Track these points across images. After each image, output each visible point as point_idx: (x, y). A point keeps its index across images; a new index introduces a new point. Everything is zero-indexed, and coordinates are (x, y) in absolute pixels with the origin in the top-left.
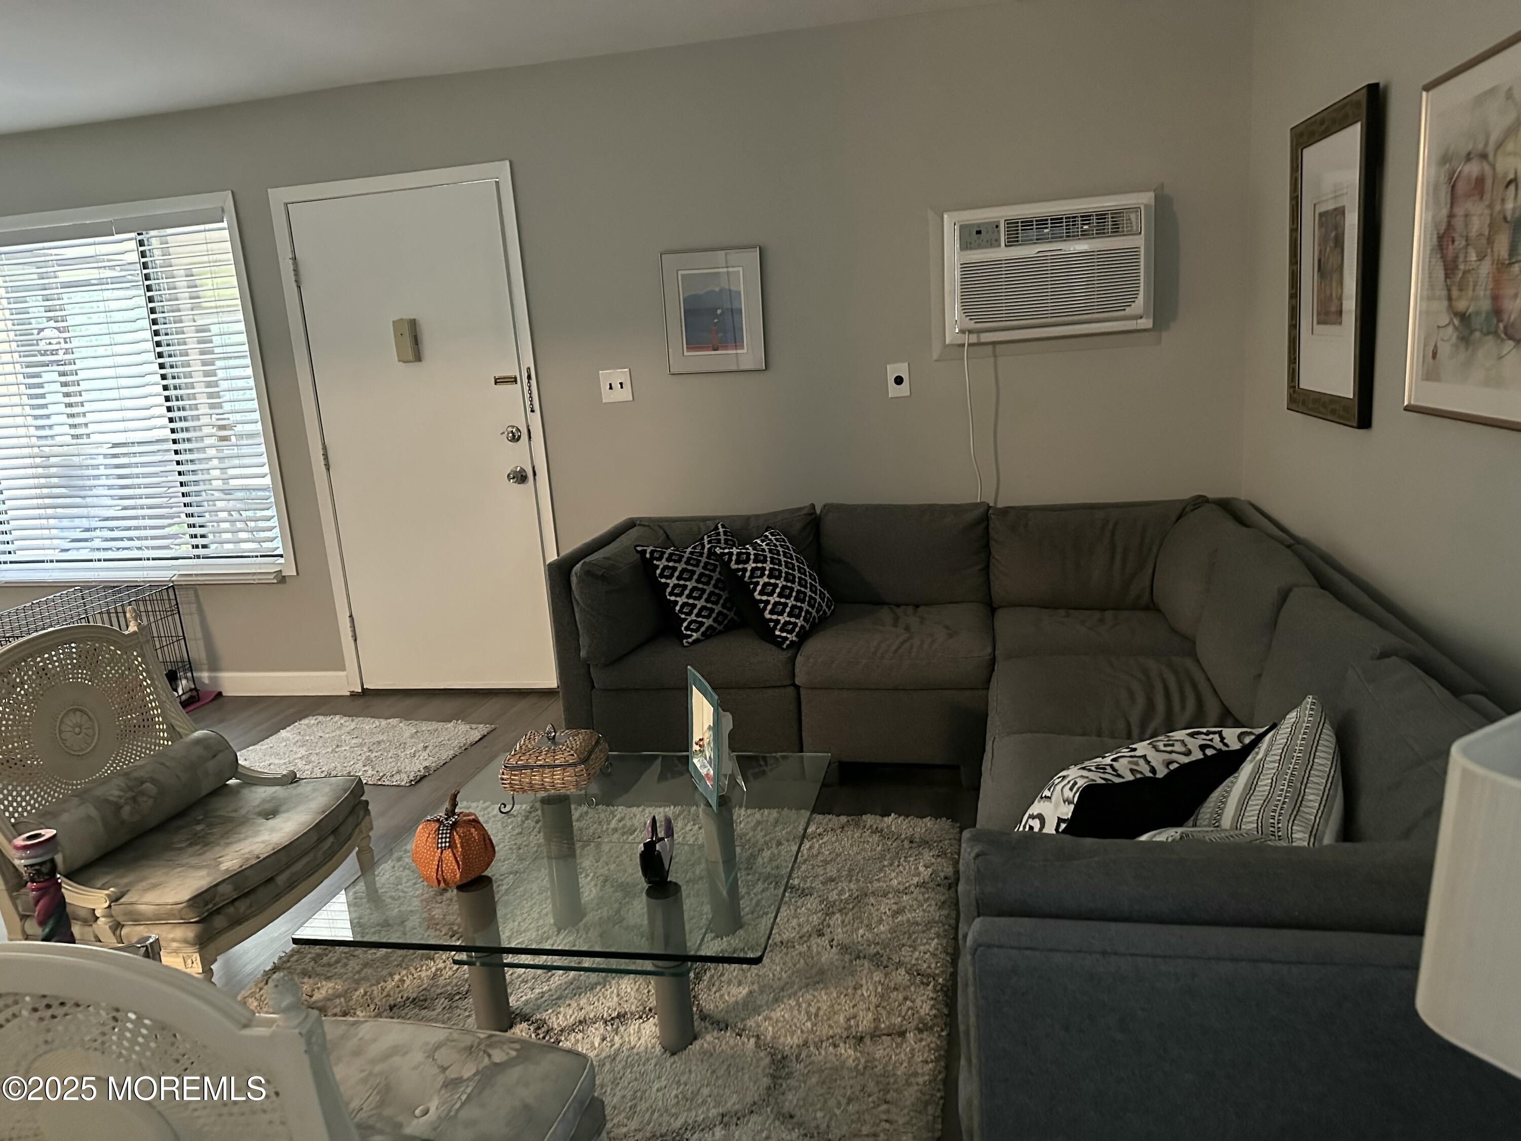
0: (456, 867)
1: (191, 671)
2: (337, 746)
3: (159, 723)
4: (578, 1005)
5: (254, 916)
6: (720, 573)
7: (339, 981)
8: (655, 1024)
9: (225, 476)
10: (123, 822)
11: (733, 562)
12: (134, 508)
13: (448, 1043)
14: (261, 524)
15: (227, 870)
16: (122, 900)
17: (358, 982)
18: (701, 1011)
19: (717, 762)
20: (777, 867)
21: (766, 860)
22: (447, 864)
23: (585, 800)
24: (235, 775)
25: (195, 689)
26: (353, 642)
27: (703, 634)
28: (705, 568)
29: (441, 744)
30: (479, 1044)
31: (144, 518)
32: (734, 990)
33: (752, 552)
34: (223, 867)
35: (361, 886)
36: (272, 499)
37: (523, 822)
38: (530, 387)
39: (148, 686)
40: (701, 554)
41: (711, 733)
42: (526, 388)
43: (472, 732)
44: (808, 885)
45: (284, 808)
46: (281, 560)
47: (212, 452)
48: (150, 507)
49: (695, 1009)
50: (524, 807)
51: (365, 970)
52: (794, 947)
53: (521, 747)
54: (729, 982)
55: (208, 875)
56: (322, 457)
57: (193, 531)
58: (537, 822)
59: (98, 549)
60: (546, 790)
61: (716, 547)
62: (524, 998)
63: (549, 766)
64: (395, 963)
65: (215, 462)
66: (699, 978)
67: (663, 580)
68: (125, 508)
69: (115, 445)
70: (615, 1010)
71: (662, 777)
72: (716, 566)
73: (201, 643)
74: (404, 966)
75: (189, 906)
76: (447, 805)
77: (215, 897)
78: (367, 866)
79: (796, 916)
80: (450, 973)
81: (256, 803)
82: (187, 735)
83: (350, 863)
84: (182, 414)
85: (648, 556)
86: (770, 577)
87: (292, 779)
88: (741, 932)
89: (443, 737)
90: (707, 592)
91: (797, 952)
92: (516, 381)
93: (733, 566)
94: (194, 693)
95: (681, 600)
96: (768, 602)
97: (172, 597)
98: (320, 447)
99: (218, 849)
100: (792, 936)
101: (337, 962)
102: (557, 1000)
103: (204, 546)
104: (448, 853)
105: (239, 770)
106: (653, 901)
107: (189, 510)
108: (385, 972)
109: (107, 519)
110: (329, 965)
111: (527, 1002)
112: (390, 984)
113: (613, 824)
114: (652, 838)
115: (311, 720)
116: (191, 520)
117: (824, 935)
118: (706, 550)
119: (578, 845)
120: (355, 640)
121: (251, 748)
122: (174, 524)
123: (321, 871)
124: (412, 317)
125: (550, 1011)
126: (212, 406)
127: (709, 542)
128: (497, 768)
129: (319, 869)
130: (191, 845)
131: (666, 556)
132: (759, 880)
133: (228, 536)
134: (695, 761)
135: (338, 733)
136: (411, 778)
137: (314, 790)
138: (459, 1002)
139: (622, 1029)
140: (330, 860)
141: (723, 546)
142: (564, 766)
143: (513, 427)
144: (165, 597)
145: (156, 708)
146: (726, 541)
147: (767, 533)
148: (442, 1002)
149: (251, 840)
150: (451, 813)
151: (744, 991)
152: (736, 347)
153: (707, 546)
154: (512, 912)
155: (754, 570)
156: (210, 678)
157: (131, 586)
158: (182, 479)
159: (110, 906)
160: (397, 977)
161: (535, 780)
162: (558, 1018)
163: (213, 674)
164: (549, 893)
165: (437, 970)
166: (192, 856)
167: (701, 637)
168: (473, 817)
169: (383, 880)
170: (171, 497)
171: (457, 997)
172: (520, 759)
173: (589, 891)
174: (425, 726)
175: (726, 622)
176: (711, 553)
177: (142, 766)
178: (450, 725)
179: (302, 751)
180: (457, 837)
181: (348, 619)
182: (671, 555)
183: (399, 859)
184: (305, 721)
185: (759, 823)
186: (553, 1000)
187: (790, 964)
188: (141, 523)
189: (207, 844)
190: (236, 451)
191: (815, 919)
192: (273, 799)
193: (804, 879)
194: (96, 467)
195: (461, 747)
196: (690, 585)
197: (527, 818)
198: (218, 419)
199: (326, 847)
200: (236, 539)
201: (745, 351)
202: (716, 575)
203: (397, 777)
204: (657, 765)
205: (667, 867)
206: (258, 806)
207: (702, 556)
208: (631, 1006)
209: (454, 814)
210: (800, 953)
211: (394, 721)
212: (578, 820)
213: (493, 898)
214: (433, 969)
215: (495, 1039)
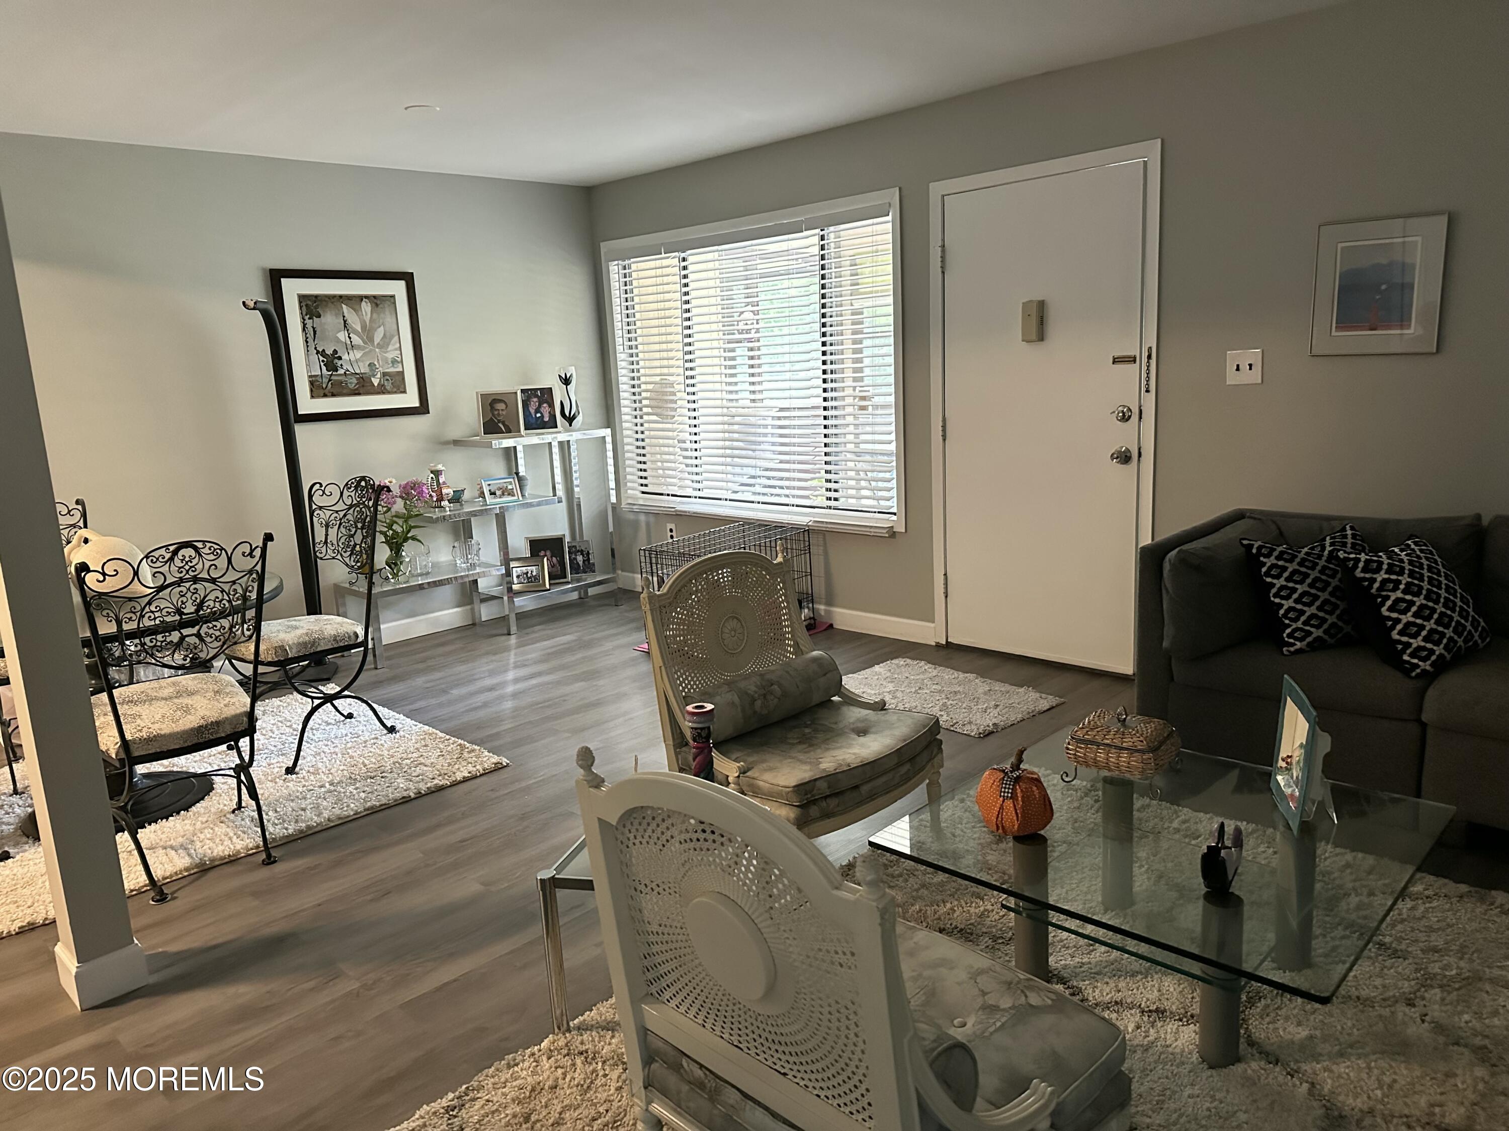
0: (1015, 818)
1: (813, 603)
2: (920, 688)
3: (788, 639)
4: (1116, 986)
5: (841, 814)
6: (1340, 580)
7: (899, 893)
8: (1195, 1032)
9: (857, 441)
10: (755, 712)
11: (1359, 569)
12: (788, 462)
13: (991, 973)
14: (881, 484)
15: (824, 770)
16: (748, 774)
17: (915, 899)
18: (1249, 1036)
19: (1306, 784)
20: (1365, 918)
21: (1351, 906)
22: (1007, 813)
23: (1149, 791)
24: (838, 693)
25: (813, 618)
26: (943, 598)
27: (1309, 644)
28: (1321, 572)
29: (1011, 706)
30: (1018, 983)
31: (794, 471)
32: (1292, 1028)
33: (1386, 561)
34: (823, 766)
35: (926, 816)
36: (894, 464)
37: (1082, 798)
38: (1148, 367)
39: (785, 608)
40: (1320, 557)
41: (1303, 751)
42: (1144, 368)
43: (1042, 701)
44: (1403, 947)
45: (873, 730)
46: (894, 518)
47: (850, 419)
48: (800, 463)
49: (1242, 1031)
50: (1085, 783)
51: (922, 890)
52: (1373, 1007)
53: (1089, 722)
54: (1287, 1018)
55: (811, 770)
56: (941, 429)
57: (829, 485)
58: (1097, 801)
59: (759, 494)
60: (1110, 770)
61: (1339, 550)
62: (1063, 962)
63: (1116, 747)
64: (949, 892)
65: (851, 428)
66: (1251, 1002)
67: (1269, 580)
68: (781, 462)
69: (782, 410)
70: (1154, 1003)
71: (1239, 788)
72: (1336, 572)
73: (823, 580)
74: (956, 897)
75: (794, 791)
76: (1013, 759)
77: (813, 790)
78: (934, 798)
79: (1381, 975)
80: (997, 917)
81: (851, 720)
82: (807, 653)
83: (919, 794)
84: (834, 385)
85: (1254, 551)
86: (1405, 592)
87: (881, 706)
88: (1308, 972)
89: (1015, 699)
90: (1321, 599)
91: (1375, 1013)
92: (1135, 361)
93: (1359, 573)
94: (812, 622)
95: (1287, 604)
96: (1398, 621)
97: (807, 539)
98: (941, 419)
99: (819, 751)
100: (1373, 994)
101: (900, 875)
102: (1096, 974)
103: (836, 499)
104: (1009, 803)
105: (842, 690)
106: (1210, 906)
107: (828, 467)
108: (939, 898)
109: (767, 470)
110: (893, 877)
111: (1065, 967)
112: (943, 910)
113: (1175, 824)
114: (1217, 843)
115: (901, 661)
116: (829, 476)
117: (1414, 1006)
118: (1326, 553)
119: (1136, 834)
120: (946, 597)
121: (850, 675)
122: (814, 478)
123: (896, 792)
124: (1041, 299)
125: (1087, 982)
126: (855, 380)
127: (1332, 544)
128: (1064, 738)
129: (895, 789)
130: (800, 743)
131: (1276, 554)
132: (1339, 924)
133: (853, 492)
134: (1279, 778)
135: (922, 676)
136: (981, 731)
137: (899, 720)
138: (1002, 946)
139: (1159, 1024)
140: (906, 783)
141: (1349, 550)
142: (1132, 751)
143: (1124, 406)
144: (802, 539)
145: (788, 626)
146: (1354, 545)
147: (1409, 542)
148: (986, 941)
149: (844, 750)
150: (1016, 767)
151: (1303, 1033)
152: (1402, 327)
153: (1328, 549)
154: (1061, 878)
155: (1384, 582)
156: (826, 611)
157: (779, 527)
158: (827, 440)
159: (738, 777)
160: (949, 905)
161: (1100, 757)
162: (1094, 992)
163: (828, 608)
164: (1100, 872)
165: (985, 910)
166: (799, 752)
167: (1304, 647)
168: (1036, 776)
169: (946, 815)
170: (816, 456)
171: (1000, 941)
172: (1087, 733)
173: (1141, 882)
174: (998, 686)
175: (1340, 636)
176: (1332, 556)
177: (773, 671)
178: (1022, 690)
179: (891, 687)
180: (1019, 791)
181: (942, 577)
182: (1282, 553)
183: (962, 801)
184: (895, 661)
185: (1348, 865)
186: (1091, 973)
187: (1366, 1024)
188: (792, 475)
189: (811, 745)
190: (870, 420)
191: (1406, 986)
192: (865, 720)
193: (1399, 940)
194: (766, 426)
195: (1029, 713)
196: (1300, 588)
197: (1086, 795)
198: (860, 391)
199: (902, 773)
200: (858, 496)
201: (1411, 331)
202: (1334, 582)
203: (968, 727)
204: (1234, 775)
205: (1230, 878)
206: (853, 723)
207: (1320, 559)
208: (1172, 1005)
209: (1018, 768)
210: (1380, 1016)
211: (971, 676)
212: (1138, 810)
213: (1046, 860)
214: (982, 909)
215: (1031, 983)
